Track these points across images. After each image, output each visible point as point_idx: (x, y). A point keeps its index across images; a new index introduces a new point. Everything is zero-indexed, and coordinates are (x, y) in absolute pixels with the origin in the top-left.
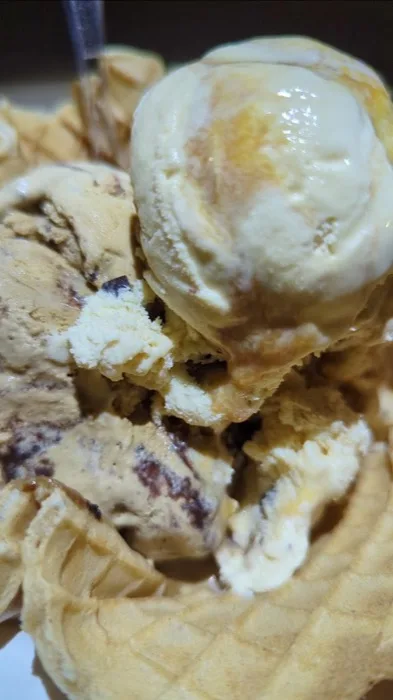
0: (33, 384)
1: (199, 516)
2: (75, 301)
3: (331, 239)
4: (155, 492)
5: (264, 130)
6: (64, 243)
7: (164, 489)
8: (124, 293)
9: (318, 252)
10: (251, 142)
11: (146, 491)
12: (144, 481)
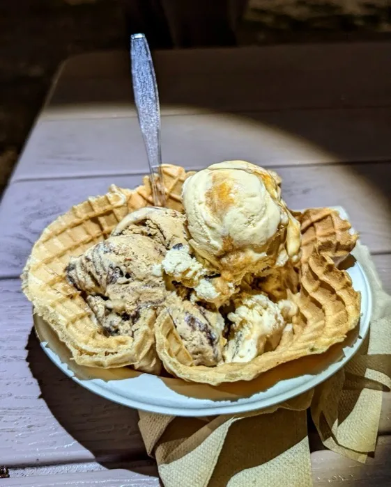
0: (146, 285)
1: (212, 341)
2: (162, 254)
3: (253, 222)
4: (194, 329)
5: (230, 189)
6: (155, 235)
7: (198, 328)
8: (181, 249)
9: (250, 226)
10: (226, 193)
11: (190, 328)
12: (190, 325)
